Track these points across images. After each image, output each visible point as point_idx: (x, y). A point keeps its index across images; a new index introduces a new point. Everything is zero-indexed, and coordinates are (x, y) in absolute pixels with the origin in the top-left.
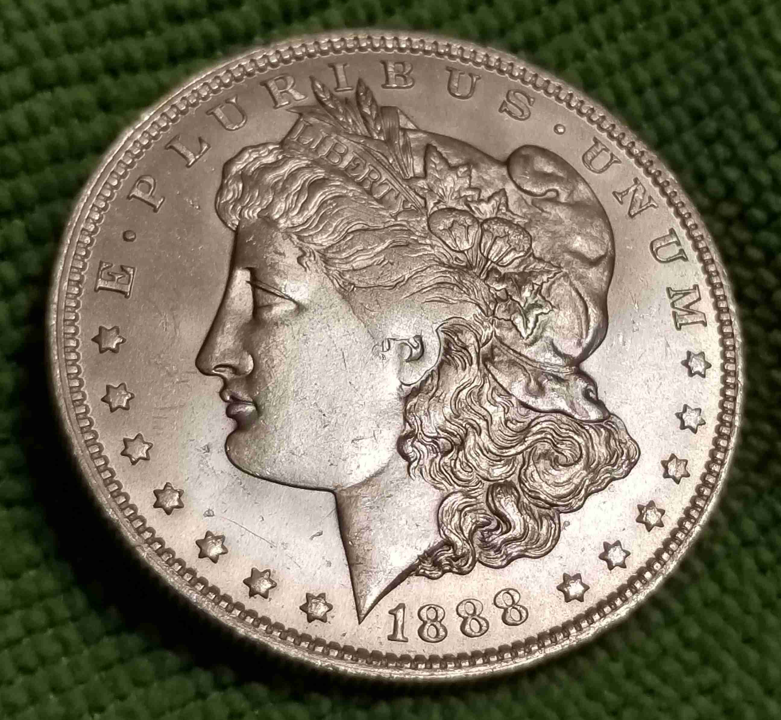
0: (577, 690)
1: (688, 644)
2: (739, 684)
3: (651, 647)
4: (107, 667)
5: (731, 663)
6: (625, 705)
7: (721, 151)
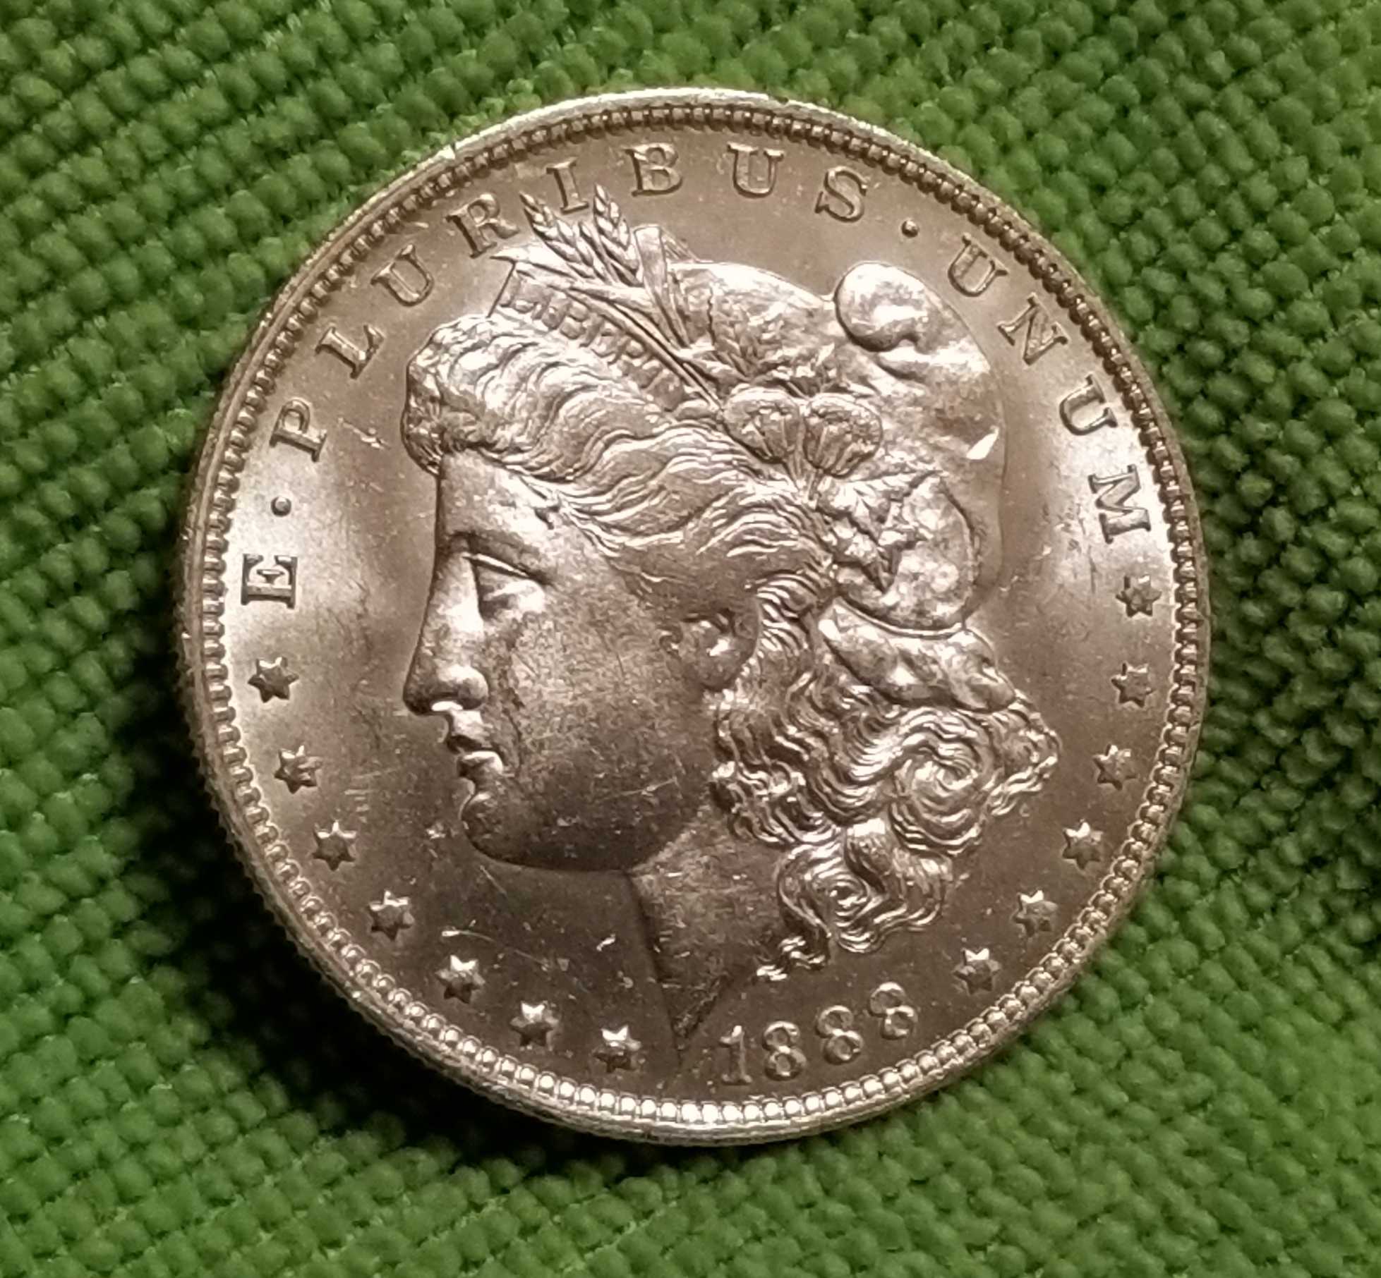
0: (1008, 1118)
1: (1162, 1039)
2: (1240, 1091)
3: (1110, 1047)
4: (332, 1183)
5: (1226, 1062)
6: (1081, 1138)
7: (1142, 243)
